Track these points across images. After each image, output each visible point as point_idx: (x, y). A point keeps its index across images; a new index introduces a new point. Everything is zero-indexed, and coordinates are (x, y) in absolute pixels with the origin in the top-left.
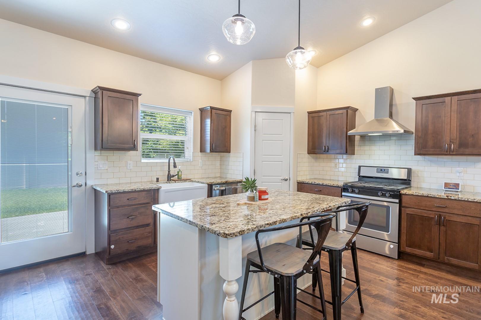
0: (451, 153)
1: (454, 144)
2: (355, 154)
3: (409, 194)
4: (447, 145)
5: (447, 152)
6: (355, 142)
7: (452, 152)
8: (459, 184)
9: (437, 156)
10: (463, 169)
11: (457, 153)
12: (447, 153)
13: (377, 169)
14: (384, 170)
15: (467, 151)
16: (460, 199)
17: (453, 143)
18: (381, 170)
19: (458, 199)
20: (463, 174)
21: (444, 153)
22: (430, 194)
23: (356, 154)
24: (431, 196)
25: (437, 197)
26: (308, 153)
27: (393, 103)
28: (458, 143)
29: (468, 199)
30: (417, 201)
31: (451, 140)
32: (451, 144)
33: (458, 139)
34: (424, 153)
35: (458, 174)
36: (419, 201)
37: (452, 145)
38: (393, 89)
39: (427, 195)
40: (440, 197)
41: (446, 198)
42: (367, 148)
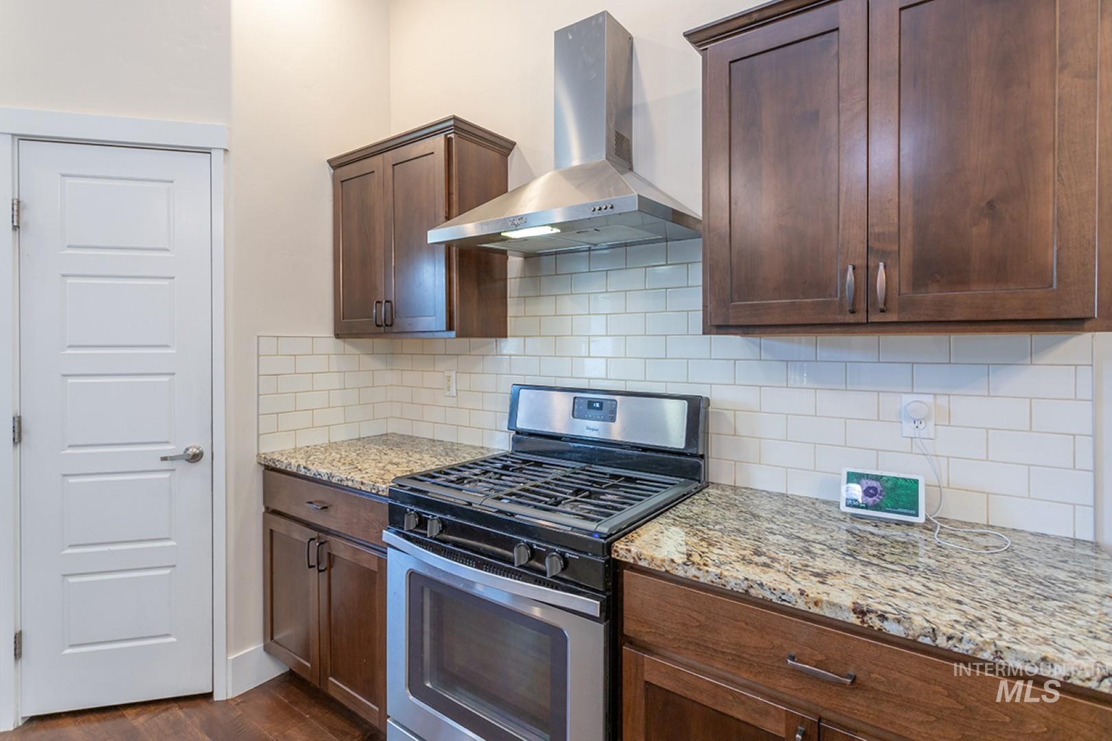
0: (873, 318)
1: (889, 263)
2: (509, 334)
3: (652, 566)
4: (850, 269)
5: (853, 312)
6: (508, 280)
7: (882, 311)
8: (916, 482)
9: (812, 338)
10: (928, 399)
11: (907, 317)
12: (851, 318)
13: (575, 398)
14: (601, 404)
15: (964, 300)
16: (942, 642)
17: (883, 255)
18: (590, 404)
19: (928, 641)
20: (931, 424)
21: (840, 318)
22: (761, 585)
23: (511, 336)
24: (768, 595)
25: (801, 605)
26: (337, 336)
27: (634, 104)
28: (907, 255)
29: (998, 653)
30: (695, 614)
31: (874, 244)
32: (871, 264)
33: (909, 235)
34: (742, 321)
35: (909, 428)
36: (702, 619)
37: (878, 267)
38: (631, 38)
39: (745, 585)
40: (815, 610)
41: (853, 619)
42: (545, 307)
